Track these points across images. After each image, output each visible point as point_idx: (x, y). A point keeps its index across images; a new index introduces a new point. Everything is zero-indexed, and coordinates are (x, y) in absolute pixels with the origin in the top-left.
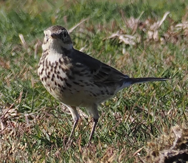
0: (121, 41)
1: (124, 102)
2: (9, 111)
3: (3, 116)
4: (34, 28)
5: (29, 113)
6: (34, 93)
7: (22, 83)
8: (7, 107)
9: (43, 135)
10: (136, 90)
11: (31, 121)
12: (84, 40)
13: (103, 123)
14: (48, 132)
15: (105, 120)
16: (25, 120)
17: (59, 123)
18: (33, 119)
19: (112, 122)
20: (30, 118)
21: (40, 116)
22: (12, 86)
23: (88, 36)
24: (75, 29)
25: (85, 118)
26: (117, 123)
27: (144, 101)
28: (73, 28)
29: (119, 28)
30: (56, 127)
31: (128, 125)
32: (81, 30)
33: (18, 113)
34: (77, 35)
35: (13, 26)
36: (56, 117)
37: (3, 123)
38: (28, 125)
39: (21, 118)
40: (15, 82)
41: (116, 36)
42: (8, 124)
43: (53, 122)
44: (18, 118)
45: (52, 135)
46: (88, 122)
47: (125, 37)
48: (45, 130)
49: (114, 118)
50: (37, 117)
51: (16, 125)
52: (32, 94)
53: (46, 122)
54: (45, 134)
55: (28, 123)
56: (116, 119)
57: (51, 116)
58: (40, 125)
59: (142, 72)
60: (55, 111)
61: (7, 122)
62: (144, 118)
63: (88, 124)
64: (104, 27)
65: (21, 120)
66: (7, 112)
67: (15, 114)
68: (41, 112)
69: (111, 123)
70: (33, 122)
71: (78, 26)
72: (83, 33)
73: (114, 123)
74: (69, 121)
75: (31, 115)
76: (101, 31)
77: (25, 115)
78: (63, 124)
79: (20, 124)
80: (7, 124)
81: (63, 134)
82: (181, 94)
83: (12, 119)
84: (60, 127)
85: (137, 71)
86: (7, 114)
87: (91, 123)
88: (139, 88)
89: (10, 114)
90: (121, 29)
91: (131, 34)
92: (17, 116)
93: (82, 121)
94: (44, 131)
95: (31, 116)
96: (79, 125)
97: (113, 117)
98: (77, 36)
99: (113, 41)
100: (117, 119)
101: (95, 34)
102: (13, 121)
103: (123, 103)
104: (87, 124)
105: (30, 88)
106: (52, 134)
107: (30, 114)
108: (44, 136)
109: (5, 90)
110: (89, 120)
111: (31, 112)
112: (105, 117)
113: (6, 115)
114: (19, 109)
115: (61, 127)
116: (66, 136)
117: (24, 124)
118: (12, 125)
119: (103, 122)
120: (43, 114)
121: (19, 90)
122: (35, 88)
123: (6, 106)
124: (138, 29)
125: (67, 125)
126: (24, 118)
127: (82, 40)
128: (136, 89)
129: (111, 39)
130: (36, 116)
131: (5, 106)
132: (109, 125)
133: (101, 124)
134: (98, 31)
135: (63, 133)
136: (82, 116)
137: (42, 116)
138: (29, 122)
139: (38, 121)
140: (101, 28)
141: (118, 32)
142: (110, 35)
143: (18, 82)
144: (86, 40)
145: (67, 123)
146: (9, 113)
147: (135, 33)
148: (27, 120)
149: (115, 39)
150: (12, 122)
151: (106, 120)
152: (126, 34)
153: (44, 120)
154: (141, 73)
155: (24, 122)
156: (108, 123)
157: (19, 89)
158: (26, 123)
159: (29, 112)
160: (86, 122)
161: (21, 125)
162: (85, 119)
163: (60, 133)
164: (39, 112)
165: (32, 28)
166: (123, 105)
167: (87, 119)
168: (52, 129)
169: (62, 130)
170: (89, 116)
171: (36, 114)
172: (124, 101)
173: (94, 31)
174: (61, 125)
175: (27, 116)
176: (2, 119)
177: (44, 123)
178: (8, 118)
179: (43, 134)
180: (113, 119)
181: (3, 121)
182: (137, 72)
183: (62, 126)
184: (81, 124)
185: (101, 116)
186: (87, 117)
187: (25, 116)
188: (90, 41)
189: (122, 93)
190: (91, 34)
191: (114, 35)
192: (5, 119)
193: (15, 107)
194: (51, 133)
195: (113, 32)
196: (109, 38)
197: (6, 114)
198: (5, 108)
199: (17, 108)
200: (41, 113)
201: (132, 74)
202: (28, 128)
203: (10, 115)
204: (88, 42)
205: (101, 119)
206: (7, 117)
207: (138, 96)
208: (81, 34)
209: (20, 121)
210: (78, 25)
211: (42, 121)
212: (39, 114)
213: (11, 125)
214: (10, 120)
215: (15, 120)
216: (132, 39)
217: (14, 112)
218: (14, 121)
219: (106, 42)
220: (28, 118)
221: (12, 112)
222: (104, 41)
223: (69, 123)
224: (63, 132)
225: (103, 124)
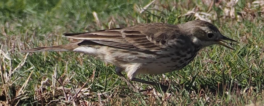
0: (197, 18)
1: (199, 80)
2: (82, 91)
3: (75, 95)
4: (109, 6)
5: (102, 92)
7: (95, 62)
8: (79, 86)
10: (211, 68)
11: (104, 101)
12: (159, 18)
13: (177, 102)
15: (179, 98)
16: (98, 99)
17: (132, 103)
18: (106, 98)
19: (187, 101)
20: (103, 97)
21: (113, 95)
22: (85, 64)
23: (163, 13)
24: (150, 6)
25: (159, 97)
26: (192, 101)
27: (219, 80)
28: (148, 6)
29: (194, 5)
31: (202, 103)
32: (156, 7)
33: (91, 92)
34: (152, 12)
35: (87, 3)
37: (75, 102)
38: (101, 105)
39: (95, 97)
40: (89, 60)
41: (192, 14)
42: (81, 104)
43: (126, 101)
44: (91, 97)
46: (162, 101)
47: (200, 14)
49: (189, 97)
50: (110, 97)
51: (88, 104)
52: (106, 72)
53: (119, 101)
55: (101, 103)
56: (190, 98)
58: (113, 104)
59: (218, 50)
61: (80, 101)
62: (219, 97)
63: (162, 103)
64: (179, 3)
65: (94, 99)
66: (80, 92)
67: (88, 94)
68: (114, 91)
69: (185, 102)
70: (106, 101)
71: (153, 3)
72: (158, 11)
73: (188, 102)
74: (143, 100)
75: (104, 94)
76: (177, 9)
77: (98, 95)
78: (136, 103)
80: (79, 103)
82: (258, 72)
83: (84, 98)
86: (80, 93)
87: (165, 101)
88: (215, 66)
89: (83, 93)
90: (197, 6)
91: (206, 11)
92: (90, 95)
93: (156, 99)
95: (105, 95)
96: (152, 104)
97: (188, 96)
98: (152, 13)
99: (189, 18)
100: (192, 98)
101: (170, 11)
102: (85, 101)
103: (198, 82)
104: (161, 103)
105: (104, 66)
107: (103, 93)
109: (79, 69)
110: (163, 99)
111: (105, 91)
112: (179, 95)
113: (78, 94)
114: (92, 88)
117: (97, 103)
118: (85, 104)
119: (177, 100)
120: (116, 93)
121: (92, 69)
122: (108, 67)
123: (79, 85)
124: (214, 6)
125: (140, 104)
126: (97, 97)
127: (157, 17)
128: (211, 67)
129: (187, 16)
130: (110, 95)
131: (78, 85)
132: (183, 104)
133: (175, 103)
134: (173, 8)
136: (156, 95)
137: (115, 95)
138: (102, 101)
139: (111, 100)
140: (177, 5)
141: (193, 9)
142: (186, 13)
143: (92, 60)
144: (162, 17)
145: (140, 102)
146: (82, 92)
147: (211, 10)
148: (100, 100)
149: (191, 16)
150: (84, 102)
151: (180, 98)
152: (201, 11)
153: (117, 99)
154: (216, 51)
155: (98, 102)
156: (182, 102)
157: (93, 67)
158: (99, 102)
159: (102, 91)
160: (160, 101)
161: (94, 104)
162: (159, 98)
164: (112, 91)
165: (106, 5)
166: (198, 84)
167: (161, 98)
170: (163, 95)
171: (109, 93)
172: (199, 79)
173: (169, 9)
174: (134, 104)
175: (100, 95)
176: (75, 98)
177: (117, 102)
178: (81, 97)
180: (187, 98)
181: (76, 100)
182: (213, 50)
184: (155, 103)
185: (175, 95)
186: (161, 95)
187: (98, 96)
188: (165, 19)
189: (197, 71)
190: (166, 11)
191: (189, 13)
192: (77, 98)
193: (88, 86)
195: (189, 9)
196: (185, 15)
197: (79, 93)
198: (78, 88)
199: (90, 88)
200: (115, 92)
201: (207, 52)
203: (83, 95)
204: (163, 19)
205: (176, 98)
206: (79, 97)
207: (214, 75)
208: (156, 11)
209: (94, 101)
210: (153, 2)
211: (116, 100)
212: (112, 93)
213: (84, 104)
214: (83, 99)
215: (87, 99)
216: (208, 16)
217: (87, 92)
218: (87, 101)
219: (182, 19)
220: (101, 97)
221: (84, 91)
222: (180, 18)
223: (142, 102)
225: (177, 103)
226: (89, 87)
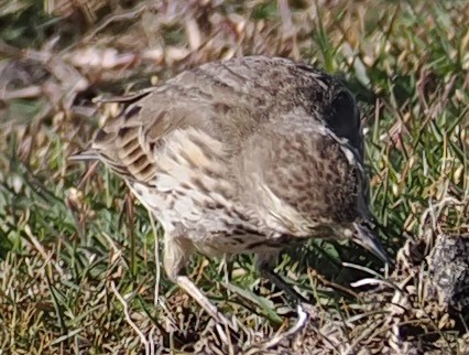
9: (343, 65)
14: (361, 55)
45: (379, 66)
48: (353, 46)
54: (350, 61)
79: (261, 25)
81: (416, 62)
84: (405, 36)
94: (346, 49)
106: (376, 62)
108: (346, 69)
115: (409, 34)
116: (429, 66)
135: (418, 56)
163: (405, 59)
168: (378, 44)
179: (345, 60)
183: (414, 33)
194: (374, 56)
202: (290, 40)
224: (416, 52)
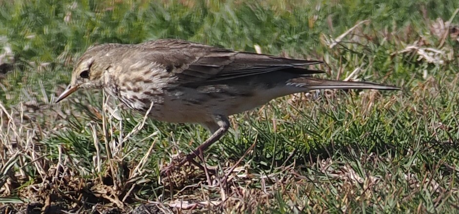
0: (421, 57)
1: (423, 157)
2: (235, 170)
3: (224, 178)
4: (280, 35)
5: (267, 174)
6: (277, 140)
7: (257, 124)
8: (231, 164)
10: (443, 138)
11: (271, 187)
12: (360, 55)
13: (387, 191)
15: (391, 186)
16: (260, 185)
17: (315, 191)
18: (274, 183)
19: (403, 189)
20: (270, 182)
21: (285, 179)
22: (241, 129)
23: (366, 48)
24: (346, 37)
25: (359, 183)
26: (411, 191)
27: (455, 156)
28: (343, 36)
29: (417, 36)
30: (310, 198)
31: (428, 194)
32: (355, 38)
33: (249, 172)
34: (349, 46)
35: (245, 30)
36: (310, 181)
37: (225, 190)
38: (265, 194)
39: (255, 182)
40: (247, 122)
41: (414, 50)
42: (233, 191)
43: (306, 188)
44: (249, 182)
46: (364, 190)
47: (426, 51)
49: (406, 184)
50: (280, 181)
51: (245, 193)
52: (274, 142)
53: (295, 188)
55: (265, 190)
56: (409, 185)
57: (303, 178)
58: (284, 194)
59: (454, 109)
60: (310, 172)
61: (232, 187)
62: (454, 184)
63: (364, 193)
64: (392, 33)
65: (254, 185)
66: (232, 172)
67: (244, 175)
68: (287, 172)
69: (400, 191)
70: (274, 188)
71: (350, 32)
72: (359, 44)
73: (406, 192)
74: (333, 187)
75: (271, 177)
76: (389, 42)
77: (261, 177)
78: (322, 193)
80: (231, 191)
83: (239, 183)
85: (446, 107)
86: (232, 175)
87: (368, 190)
88: (449, 134)
89: (236, 174)
90: (421, 38)
91: (437, 46)
92: (248, 179)
93: (354, 187)
95: (272, 179)
96: (348, 195)
97: (404, 182)
98: (349, 48)
99: (409, 57)
100: (411, 186)
101: (378, 45)
102: (241, 187)
103: (422, 160)
104: (362, 192)
105: (271, 132)
107: (269, 176)
109: (230, 136)
110: (365, 187)
111: (272, 172)
112: (391, 181)
113: (229, 177)
114: (251, 167)
117: (259, 191)
118: (240, 193)
119: (387, 189)
120: (291, 176)
121: (252, 136)
122: (278, 133)
123: (231, 162)
124: (449, 38)
125: (329, 194)
126: (259, 182)
127: (356, 55)
128: (443, 136)
129: (405, 53)
130: (280, 178)
131: (228, 162)
132: (396, 195)
133: (384, 193)
134: (383, 41)
136: (354, 179)
137: (288, 178)
138: (266, 188)
139: (282, 187)
140: (389, 36)
141: (416, 42)
142: (403, 48)
143: (251, 123)
144: (364, 55)
145: (329, 190)
146: (236, 172)
147: (444, 44)
148: (264, 186)
149: (411, 54)
150: (239, 189)
151: (393, 186)
152: (428, 46)
153: (291, 186)
154: (452, 110)
155: (260, 189)
156: (396, 192)
157: (253, 134)
158: (262, 189)
159: (267, 171)
160: (360, 189)
161: (254, 193)
162: (359, 185)
164: (284, 172)
165: (276, 34)
166: (421, 163)
167: (362, 185)
169: (320, 202)
170: (365, 179)
171: (279, 175)
172: (424, 155)
173: (376, 41)
174: (319, 194)
175: (264, 178)
176: (224, 183)
177: (292, 190)
178: (233, 181)
180: (404, 186)
181: (225, 186)
182: (446, 109)
184: (352, 192)
185: (385, 179)
186: (362, 180)
187: (260, 179)
188: (370, 57)
189: (420, 142)
190: (371, 45)
191: (409, 48)
192: (227, 183)
193: (246, 163)
195: (408, 43)
196: (403, 51)
197: (230, 175)
198: (229, 166)
199: (249, 166)
200: (288, 174)
201: (436, 111)
203: (236, 177)
204: (366, 57)
205: (385, 184)
206: (231, 181)
208: (355, 45)
209: (254, 187)
210: (351, 30)
211: (289, 187)
212: (284, 175)
213: (238, 193)
214: (236, 184)
215: (244, 184)
216: (439, 55)
217: (244, 171)
218: (243, 187)
219: (397, 58)
220: (266, 182)
221: (240, 171)
222: (394, 56)
223: (332, 191)
225: (387, 194)
226: (246, 165)
